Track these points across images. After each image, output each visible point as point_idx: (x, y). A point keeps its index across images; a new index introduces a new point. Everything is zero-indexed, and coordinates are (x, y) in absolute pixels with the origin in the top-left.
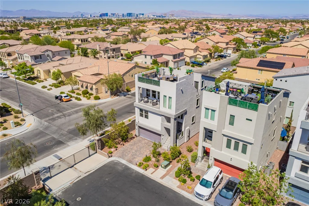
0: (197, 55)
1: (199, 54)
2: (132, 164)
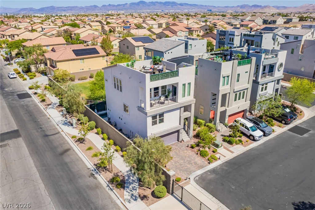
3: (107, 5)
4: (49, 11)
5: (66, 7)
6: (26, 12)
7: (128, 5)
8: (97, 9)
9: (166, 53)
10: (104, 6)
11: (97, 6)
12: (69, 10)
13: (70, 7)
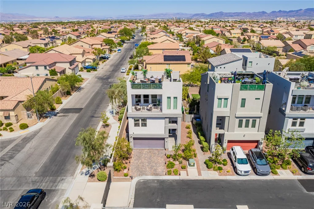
0: (86, 59)
1: (88, 58)
2: (161, 175)
3: (277, 11)
4: (218, 16)
5: (234, 13)
6: (198, 17)
7: (302, 11)
8: (265, 16)
9: (217, 68)
10: (273, 12)
11: (266, 12)
12: (235, 16)
13: (238, 13)
